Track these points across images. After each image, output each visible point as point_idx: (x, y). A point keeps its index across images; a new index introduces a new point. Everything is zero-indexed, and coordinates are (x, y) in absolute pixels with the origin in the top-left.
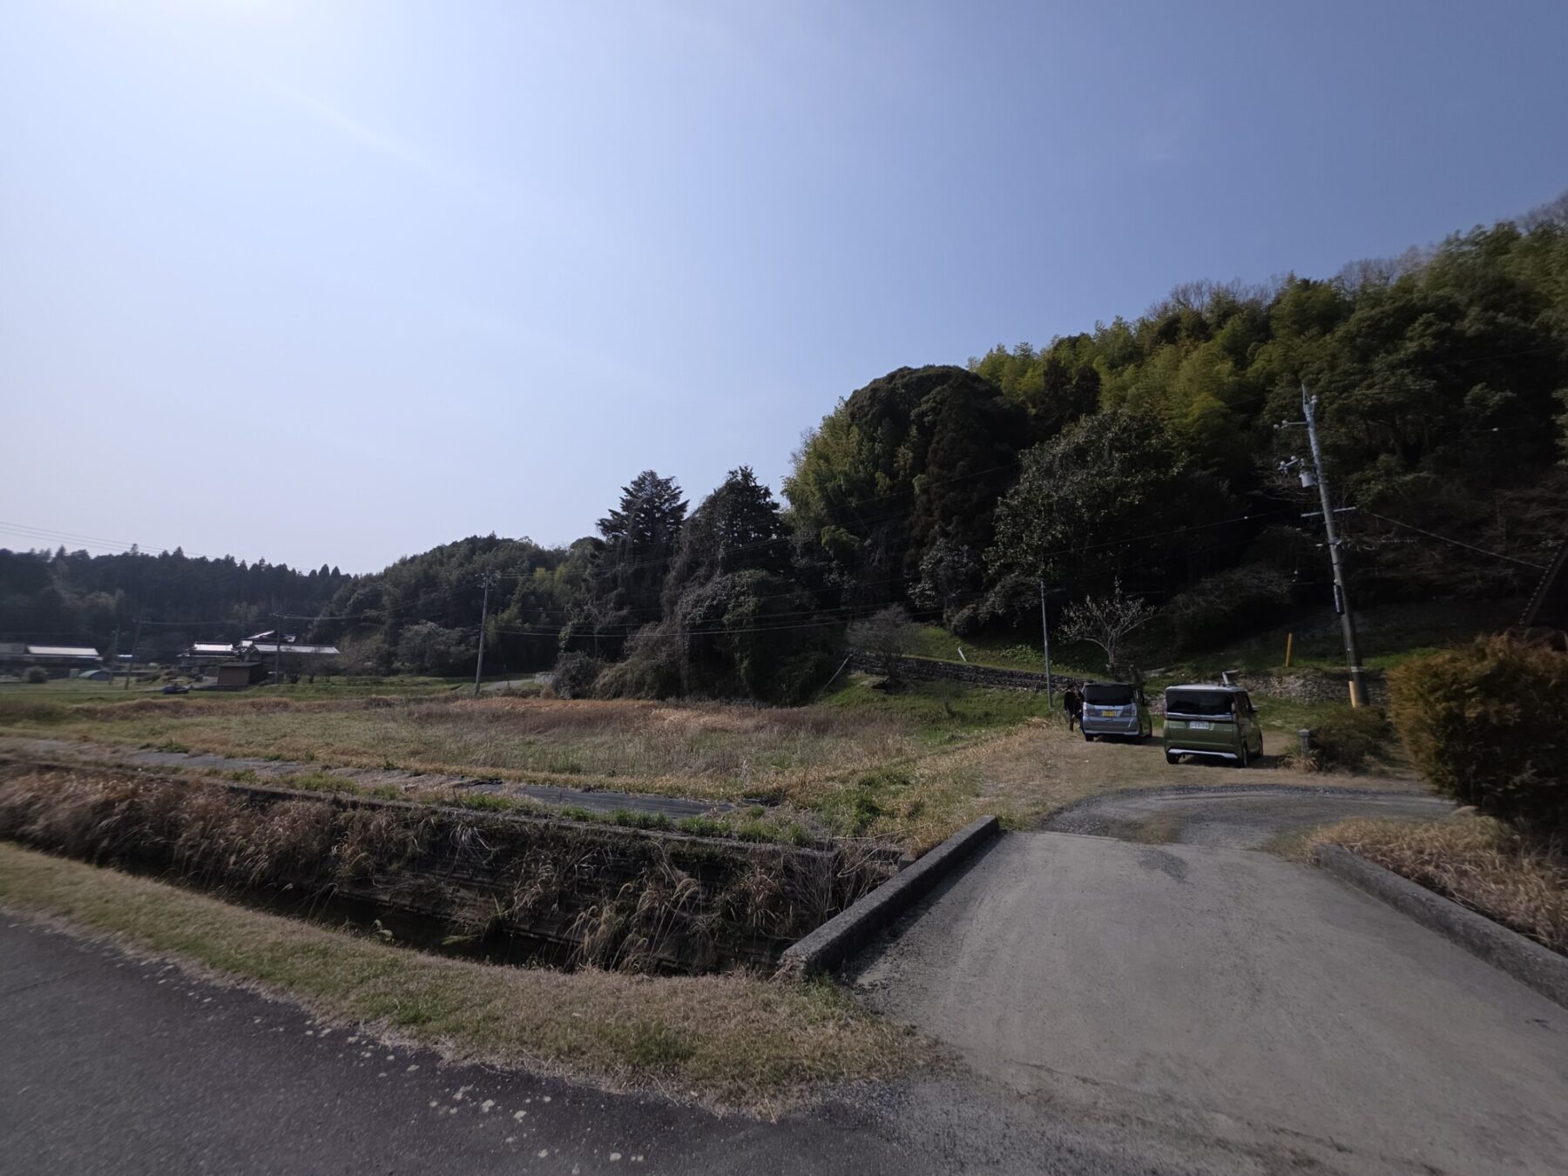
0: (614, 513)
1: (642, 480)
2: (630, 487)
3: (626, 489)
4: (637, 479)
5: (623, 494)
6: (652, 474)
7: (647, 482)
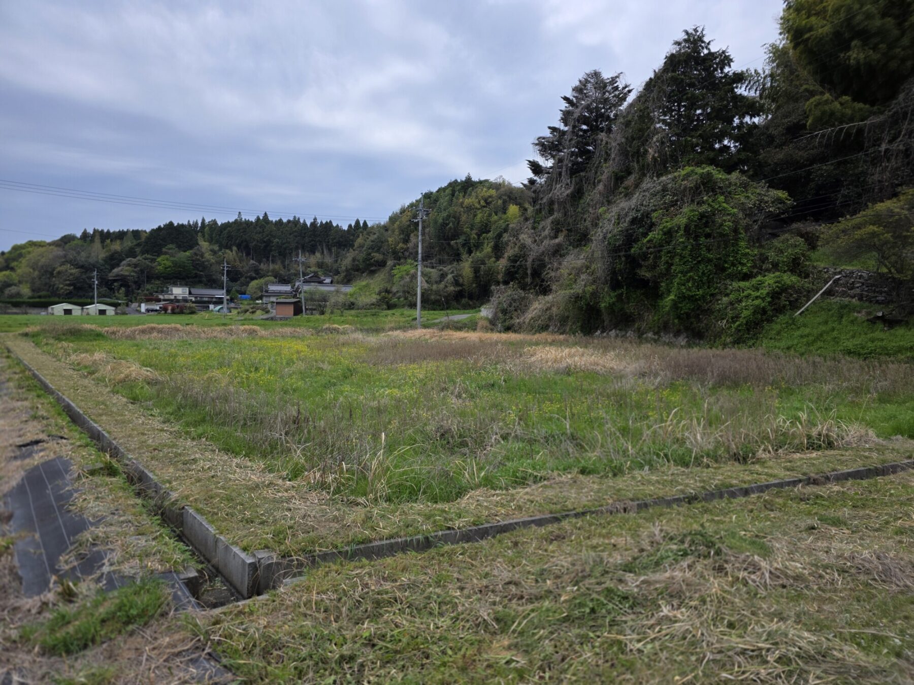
0: (553, 129)
1: (584, 83)
2: (569, 94)
3: (566, 99)
4: (578, 83)
5: (564, 105)
6: (596, 74)
7: (589, 85)
